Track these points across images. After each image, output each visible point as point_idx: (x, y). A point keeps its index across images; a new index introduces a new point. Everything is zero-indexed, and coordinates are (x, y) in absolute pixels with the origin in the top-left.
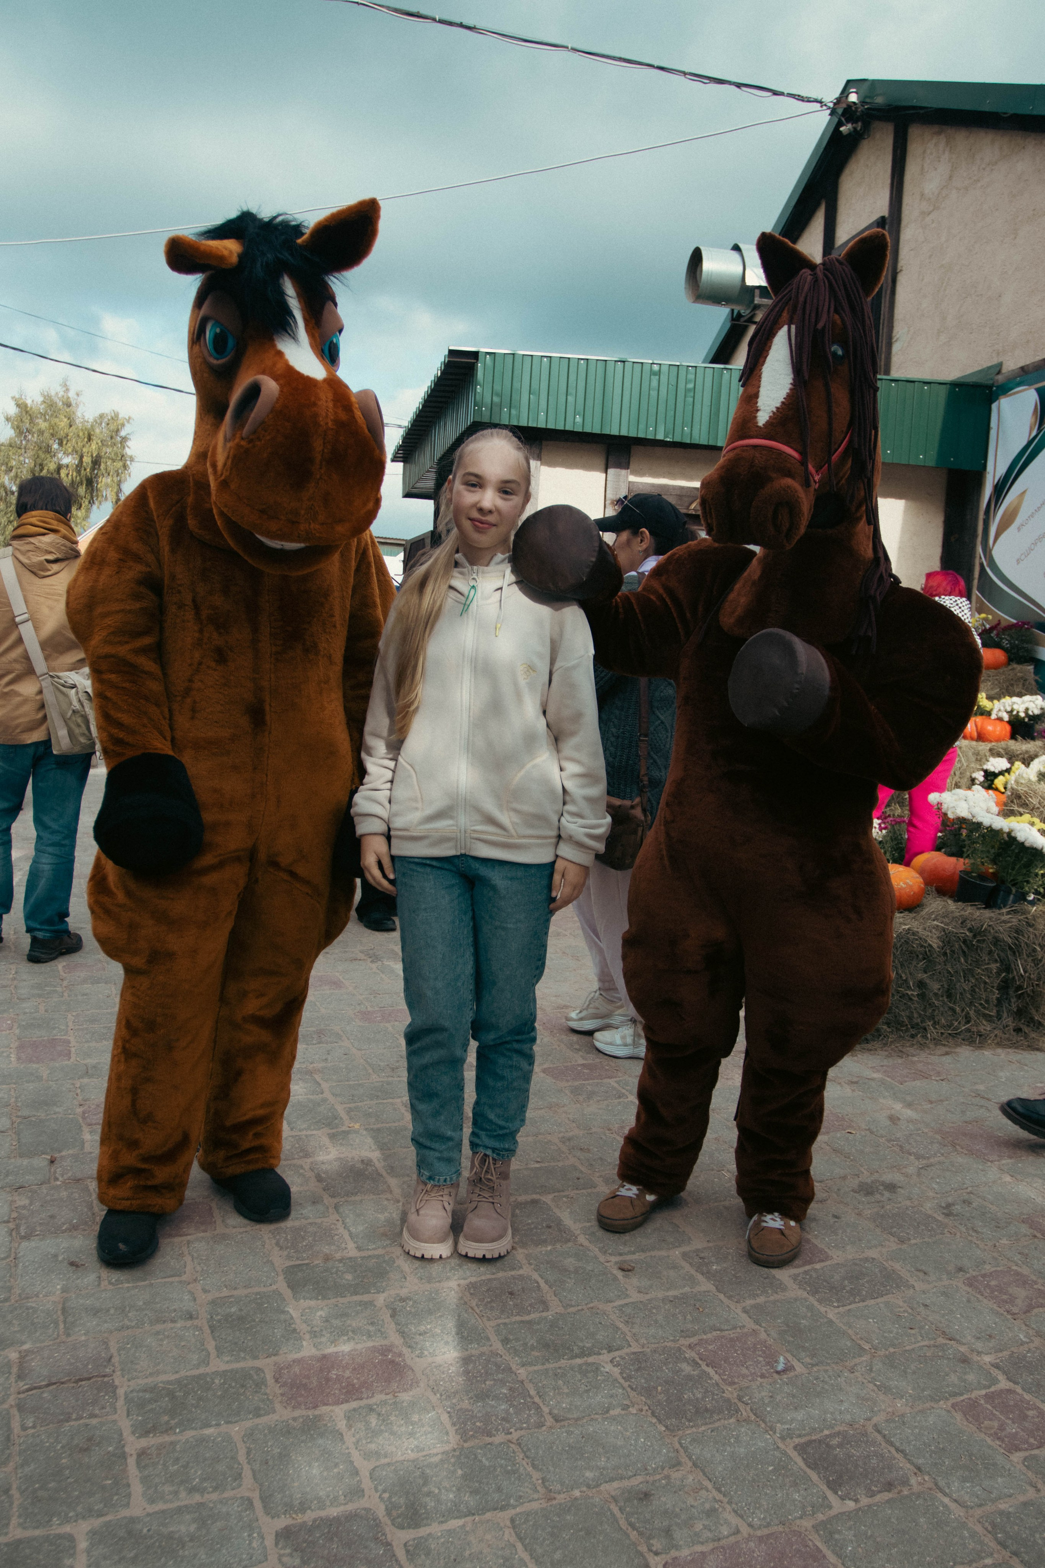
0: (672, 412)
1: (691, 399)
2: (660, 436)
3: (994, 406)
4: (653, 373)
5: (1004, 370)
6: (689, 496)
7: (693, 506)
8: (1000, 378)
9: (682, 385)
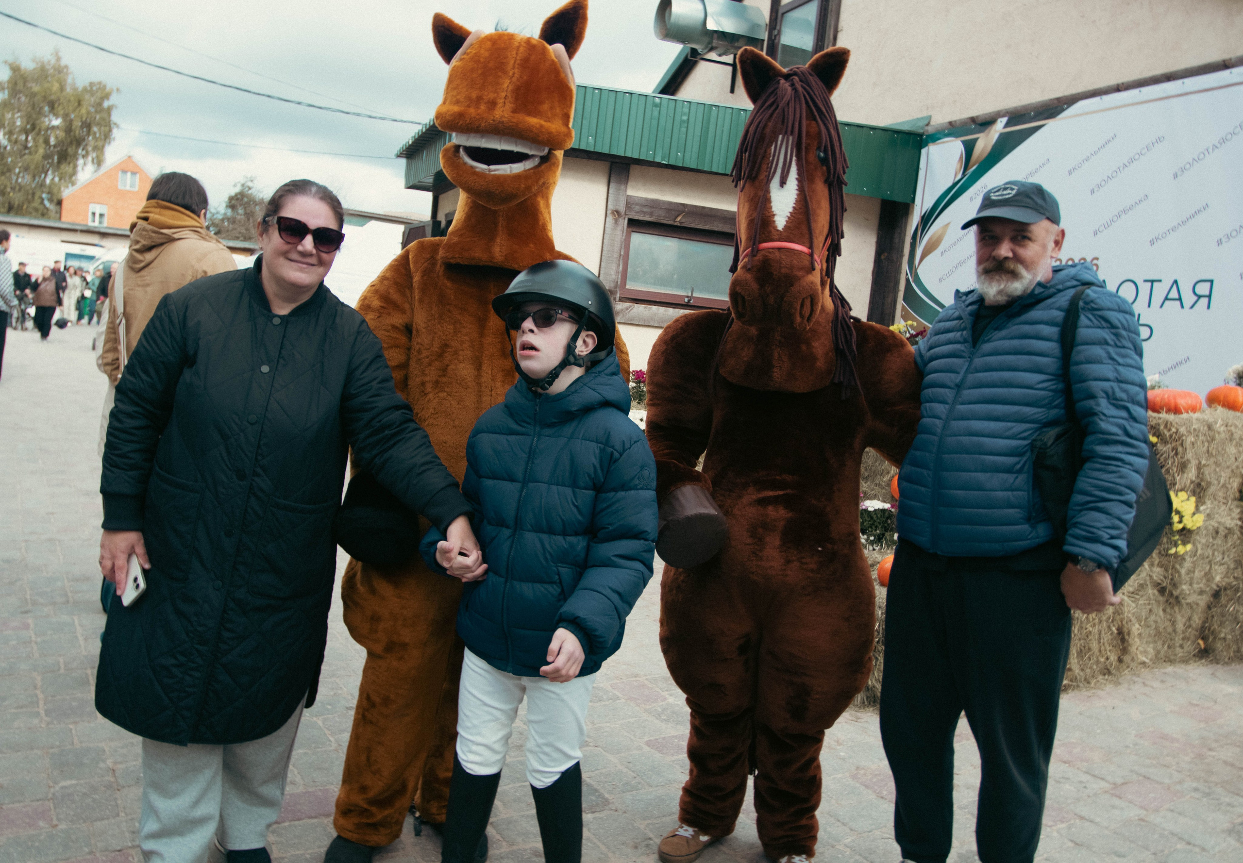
0: (669, 139)
1: (685, 129)
2: (658, 159)
3: (924, 151)
4: (655, 105)
5: (932, 123)
6: (675, 210)
7: (679, 219)
8: (930, 130)
9: (677, 118)
